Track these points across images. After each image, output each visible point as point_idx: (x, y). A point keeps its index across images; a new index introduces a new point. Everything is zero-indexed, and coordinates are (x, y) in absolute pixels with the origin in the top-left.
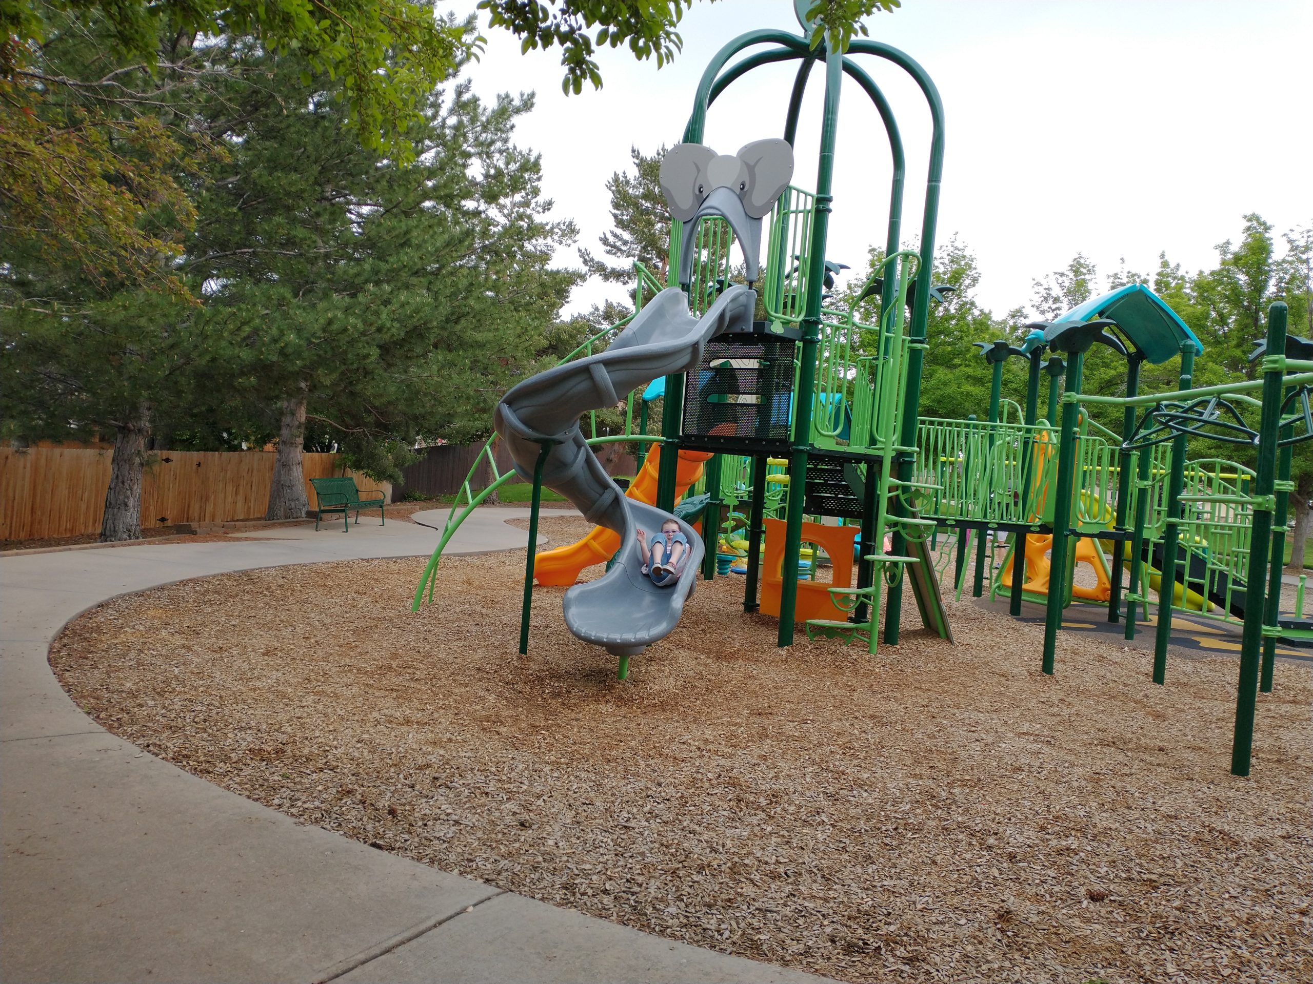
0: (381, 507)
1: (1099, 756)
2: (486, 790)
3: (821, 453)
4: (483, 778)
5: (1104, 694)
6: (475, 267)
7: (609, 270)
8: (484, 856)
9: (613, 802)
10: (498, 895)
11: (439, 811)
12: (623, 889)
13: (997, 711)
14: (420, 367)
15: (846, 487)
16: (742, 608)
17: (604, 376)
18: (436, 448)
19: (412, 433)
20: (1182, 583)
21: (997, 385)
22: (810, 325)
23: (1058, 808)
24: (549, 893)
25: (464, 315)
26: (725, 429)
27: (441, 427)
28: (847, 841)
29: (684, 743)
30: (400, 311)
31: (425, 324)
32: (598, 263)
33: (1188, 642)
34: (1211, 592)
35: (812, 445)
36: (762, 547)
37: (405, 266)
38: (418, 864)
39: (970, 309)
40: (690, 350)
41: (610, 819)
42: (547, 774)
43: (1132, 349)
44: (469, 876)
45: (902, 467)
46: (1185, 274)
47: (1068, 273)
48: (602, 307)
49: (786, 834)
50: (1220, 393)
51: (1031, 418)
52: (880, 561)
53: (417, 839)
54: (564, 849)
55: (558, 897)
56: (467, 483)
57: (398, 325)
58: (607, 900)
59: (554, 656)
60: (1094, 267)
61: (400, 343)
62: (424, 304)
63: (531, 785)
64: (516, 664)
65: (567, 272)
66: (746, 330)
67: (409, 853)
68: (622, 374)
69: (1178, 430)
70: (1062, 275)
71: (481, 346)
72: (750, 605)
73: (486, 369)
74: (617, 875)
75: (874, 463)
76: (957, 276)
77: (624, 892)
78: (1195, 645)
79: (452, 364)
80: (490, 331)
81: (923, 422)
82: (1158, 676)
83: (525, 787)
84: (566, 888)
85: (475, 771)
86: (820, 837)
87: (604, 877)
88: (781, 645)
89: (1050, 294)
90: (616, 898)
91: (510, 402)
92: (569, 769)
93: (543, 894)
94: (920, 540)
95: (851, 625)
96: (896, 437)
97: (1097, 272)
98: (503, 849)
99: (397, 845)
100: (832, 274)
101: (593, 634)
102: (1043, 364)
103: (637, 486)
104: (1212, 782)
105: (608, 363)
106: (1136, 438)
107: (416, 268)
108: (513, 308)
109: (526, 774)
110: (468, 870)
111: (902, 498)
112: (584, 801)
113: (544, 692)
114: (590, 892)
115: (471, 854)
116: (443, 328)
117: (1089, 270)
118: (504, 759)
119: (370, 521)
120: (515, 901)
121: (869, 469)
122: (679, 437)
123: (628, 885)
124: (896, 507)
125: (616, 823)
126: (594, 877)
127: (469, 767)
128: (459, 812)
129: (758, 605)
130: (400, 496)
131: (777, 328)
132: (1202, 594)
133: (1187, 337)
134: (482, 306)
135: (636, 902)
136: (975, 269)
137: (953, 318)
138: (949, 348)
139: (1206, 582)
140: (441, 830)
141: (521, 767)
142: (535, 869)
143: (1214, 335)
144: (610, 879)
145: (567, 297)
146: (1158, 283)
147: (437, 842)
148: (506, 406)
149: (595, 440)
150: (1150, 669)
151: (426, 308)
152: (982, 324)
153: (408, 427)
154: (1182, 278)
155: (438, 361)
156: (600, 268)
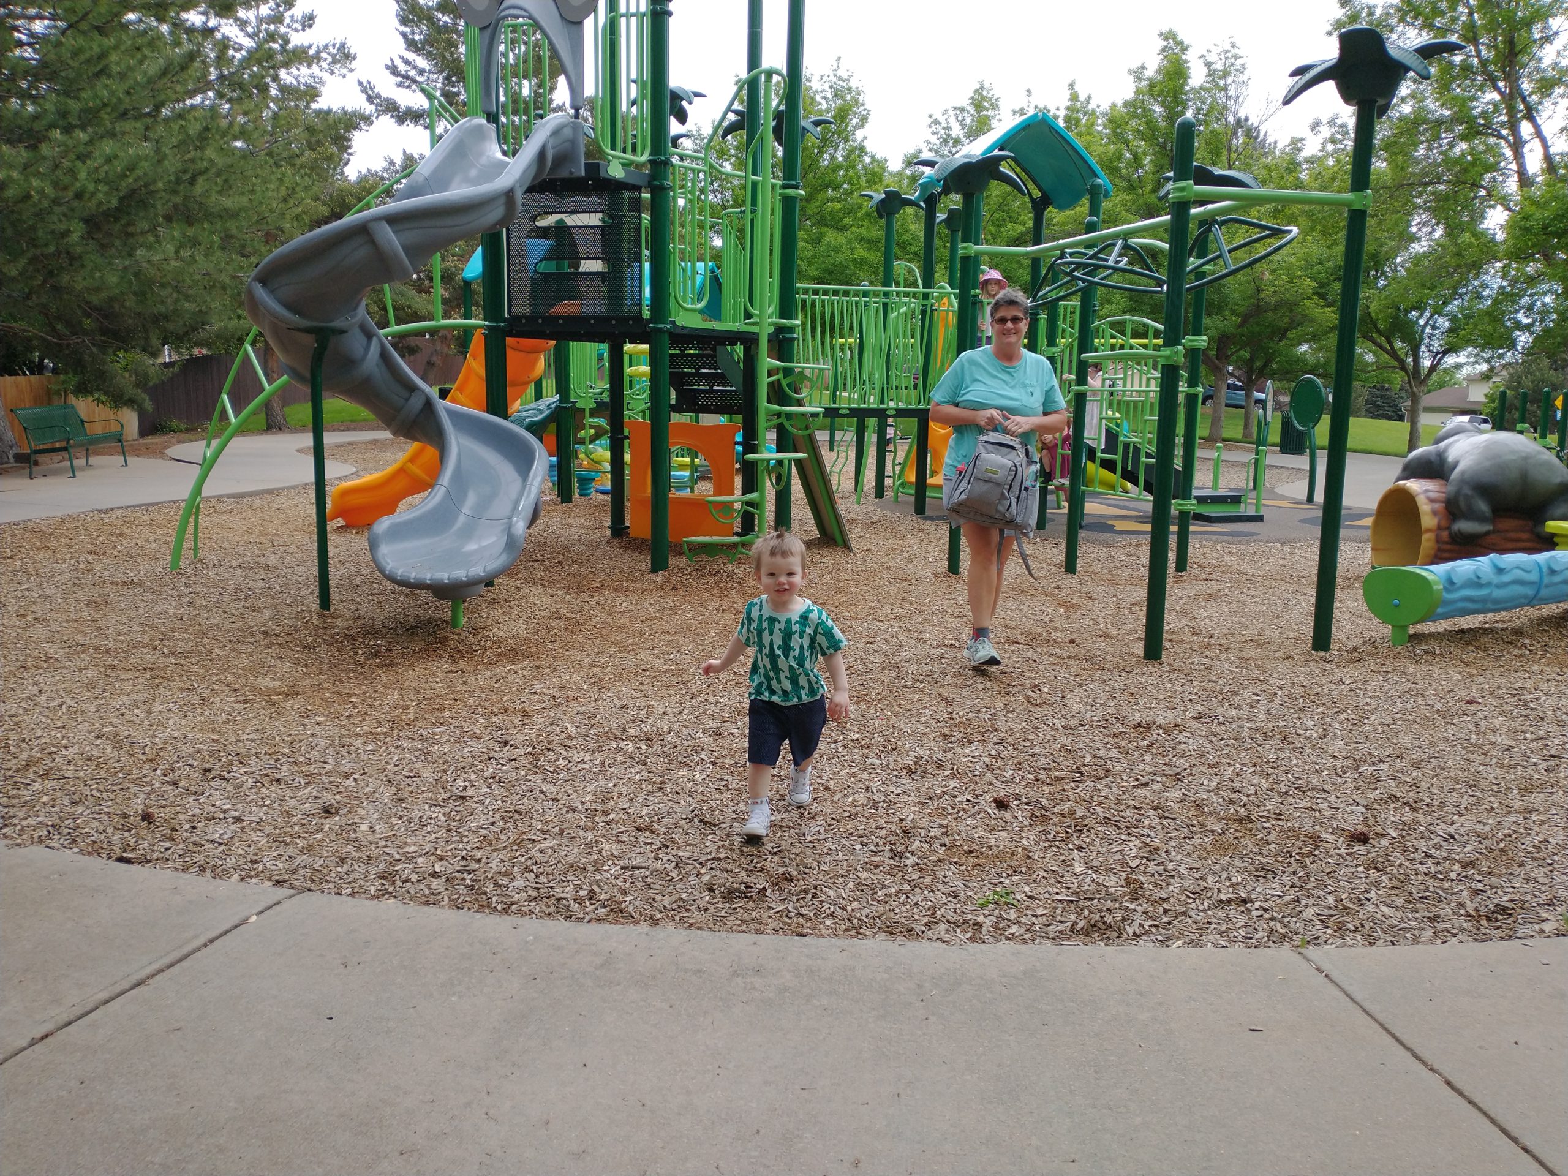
0: (120, 441)
1: (1007, 655)
2: (277, 776)
3: (685, 332)
4: (272, 762)
5: (1014, 589)
6: (213, 109)
7: (403, 109)
8: (275, 854)
9: (445, 771)
10: (291, 897)
11: (213, 809)
12: (457, 868)
13: (898, 618)
14: (150, 248)
15: (722, 375)
16: (608, 532)
17: (389, 236)
18: (193, 362)
19: (155, 341)
20: (1094, 461)
21: (890, 247)
22: (660, 166)
23: (961, 713)
24: (361, 887)
25: (201, 173)
26: (566, 308)
27: (193, 331)
28: (730, 778)
29: (535, 693)
30: (106, 168)
31: (146, 185)
32: (387, 100)
33: (1103, 526)
34: (1124, 469)
35: (673, 322)
36: (627, 457)
37: (105, 105)
38: (182, 874)
39: (859, 156)
40: (502, 200)
41: (441, 791)
42: (358, 749)
43: (1037, 194)
44: (253, 881)
45: (782, 345)
46: (1095, 108)
47: (969, 108)
48: (399, 160)
49: (659, 780)
50: (1126, 235)
51: (928, 283)
52: (763, 460)
53: (182, 846)
54: (382, 833)
55: (372, 890)
56: (225, 398)
57: (106, 188)
58: (436, 884)
59: (367, 608)
60: (997, 100)
61: (113, 215)
62: (139, 158)
63: (338, 764)
64: (316, 623)
65: (346, 113)
66: (576, 175)
67: (170, 864)
68: (414, 235)
69: (1084, 281)
70: (962, 110)
71: (234, 215)
72: (618, 529)
73: (243, 247)
74: (450, 854)
75: (749, 341)
76: (843, 115)
77: (458, 872)
78: (1110, 529)
79: (195, 243)
80: (243, 194)
81: (806, 292)
82: (1070, 566)
83: (329, 767)
84: (384, 878)
85: (262, 756)
86: (698, 777)
87: (433, 858)
88: (655, 570)
89: (949, 135)
90: (447, 880)
91: (264, 279)
92: (389, 739)
93: (353, 888)
94: (807, 432)
95: (735, 539)
96: (772, 309)
97: (1001, 107)
98: (300, 843)
99: (155, 855)
100: (684, 103)
101: (413, 575)
102: (941, 216)
103: (460, 389)
104: (1124, 670)
105: (393, 219)
106: (1040, 294)
107: (122, 108)
108: (271, 161)
109: (331, 751)
110: (253, 873)
111: (784, 383)
112: (407, 774)
113: (356, 653)
114: (414, 877)
115: (256, 854)
116: (175, 192)
117: (992, 105)
118: (301, 738)
119: (107, 463)
120: (315, 900)
121: (747, 351)
122: (505, 320)
123: (464, 863)
124: (778, 395)
125: (449, 795)
126: (420, 860)
127: (253, 751)
128: (240, 807)
129: (628, 527)
130: (151, 427)
131: (616, 171)
132: (1114, 472)
133: (1096, 176)
134: (229, 161)
135: (473, 880)
136: (863, 104)
137: (840, 167)
138: (838, 206)
139: (1118, 457)
140: (216, 832)
141: (323, 743)
142: (343, 860)
143: (1129, 180)
144: (441, 860)
145: (350, 147)
146: (1067, 120)
147: (211, 846)
148: (259, 286)
149: (395, 328)
150: (1062, 558)
151: (145, 164)
152: (876, 172)
153: (146, 331)
154: (1093, 111)
155: (173, 238)
156: (390, 107)
